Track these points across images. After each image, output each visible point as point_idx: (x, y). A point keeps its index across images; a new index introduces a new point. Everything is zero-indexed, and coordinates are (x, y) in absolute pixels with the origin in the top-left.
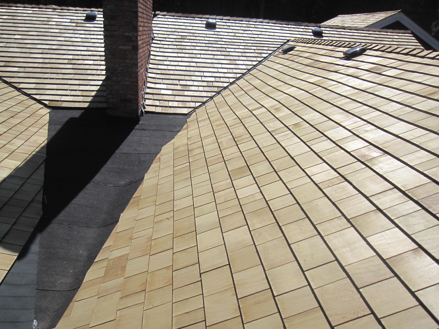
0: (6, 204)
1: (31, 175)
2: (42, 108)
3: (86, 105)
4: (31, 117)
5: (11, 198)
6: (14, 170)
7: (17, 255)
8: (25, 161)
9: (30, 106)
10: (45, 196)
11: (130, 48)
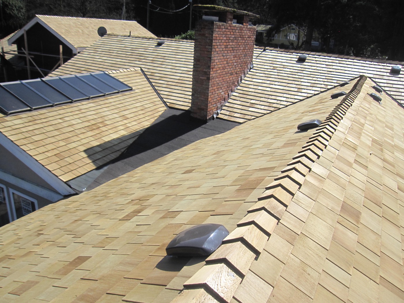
0: (107, 148)
1: (128, 140)
2: (163, 107)
3: (187, 108)
4: (152, 111)
5: (111, 147)
6: (122, 136)
7: (96, 167)
8: (131, 133)
9: (157, 105)
10: (126, 150)
11: (205, 78)
